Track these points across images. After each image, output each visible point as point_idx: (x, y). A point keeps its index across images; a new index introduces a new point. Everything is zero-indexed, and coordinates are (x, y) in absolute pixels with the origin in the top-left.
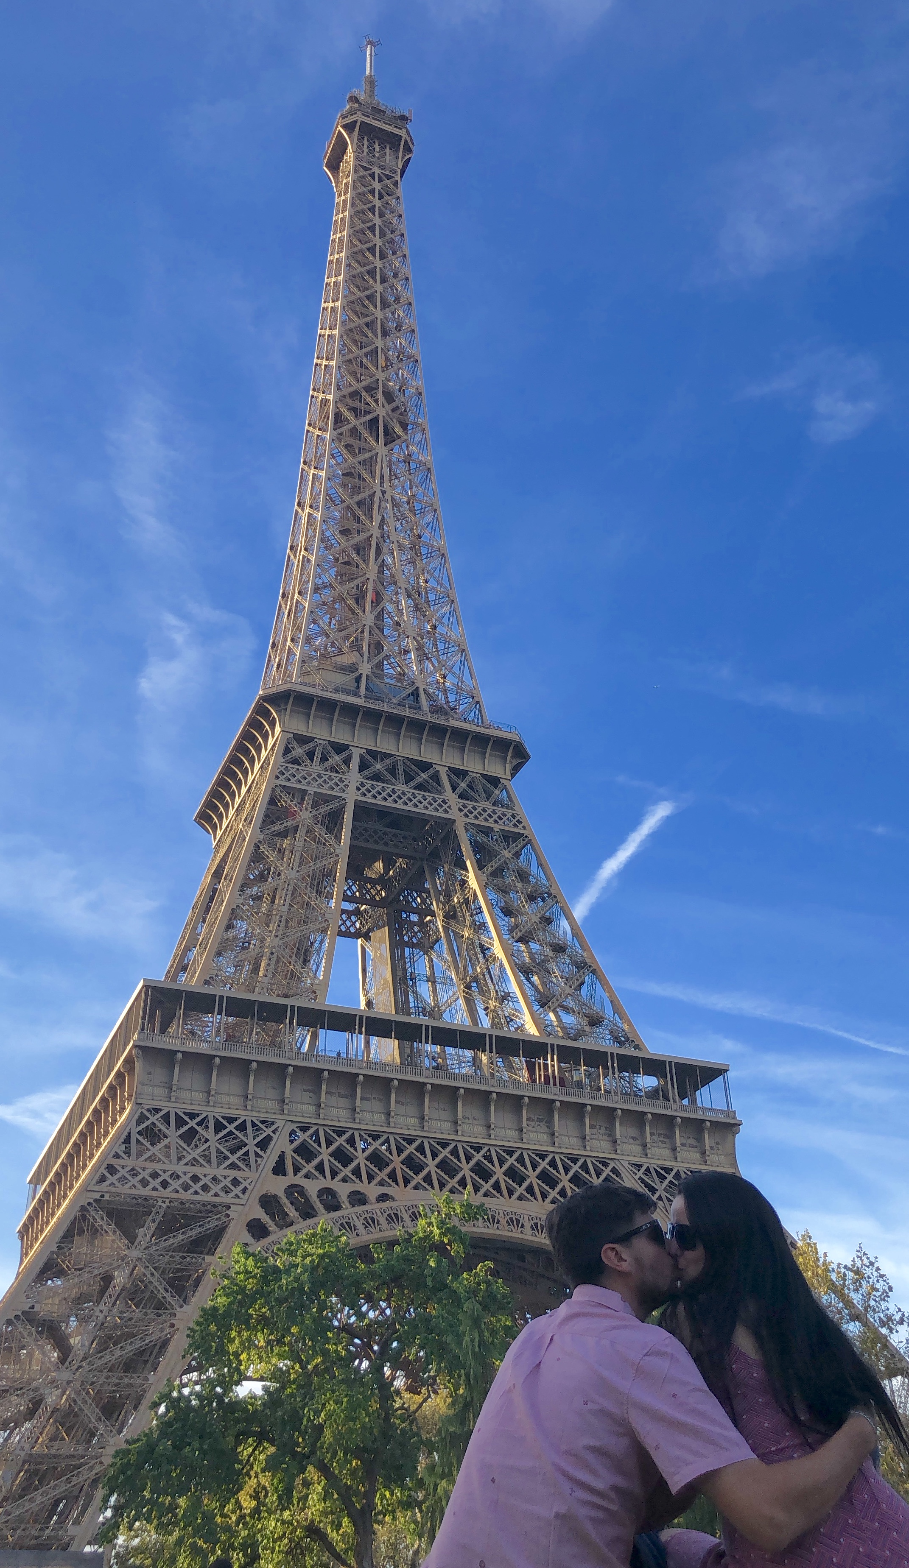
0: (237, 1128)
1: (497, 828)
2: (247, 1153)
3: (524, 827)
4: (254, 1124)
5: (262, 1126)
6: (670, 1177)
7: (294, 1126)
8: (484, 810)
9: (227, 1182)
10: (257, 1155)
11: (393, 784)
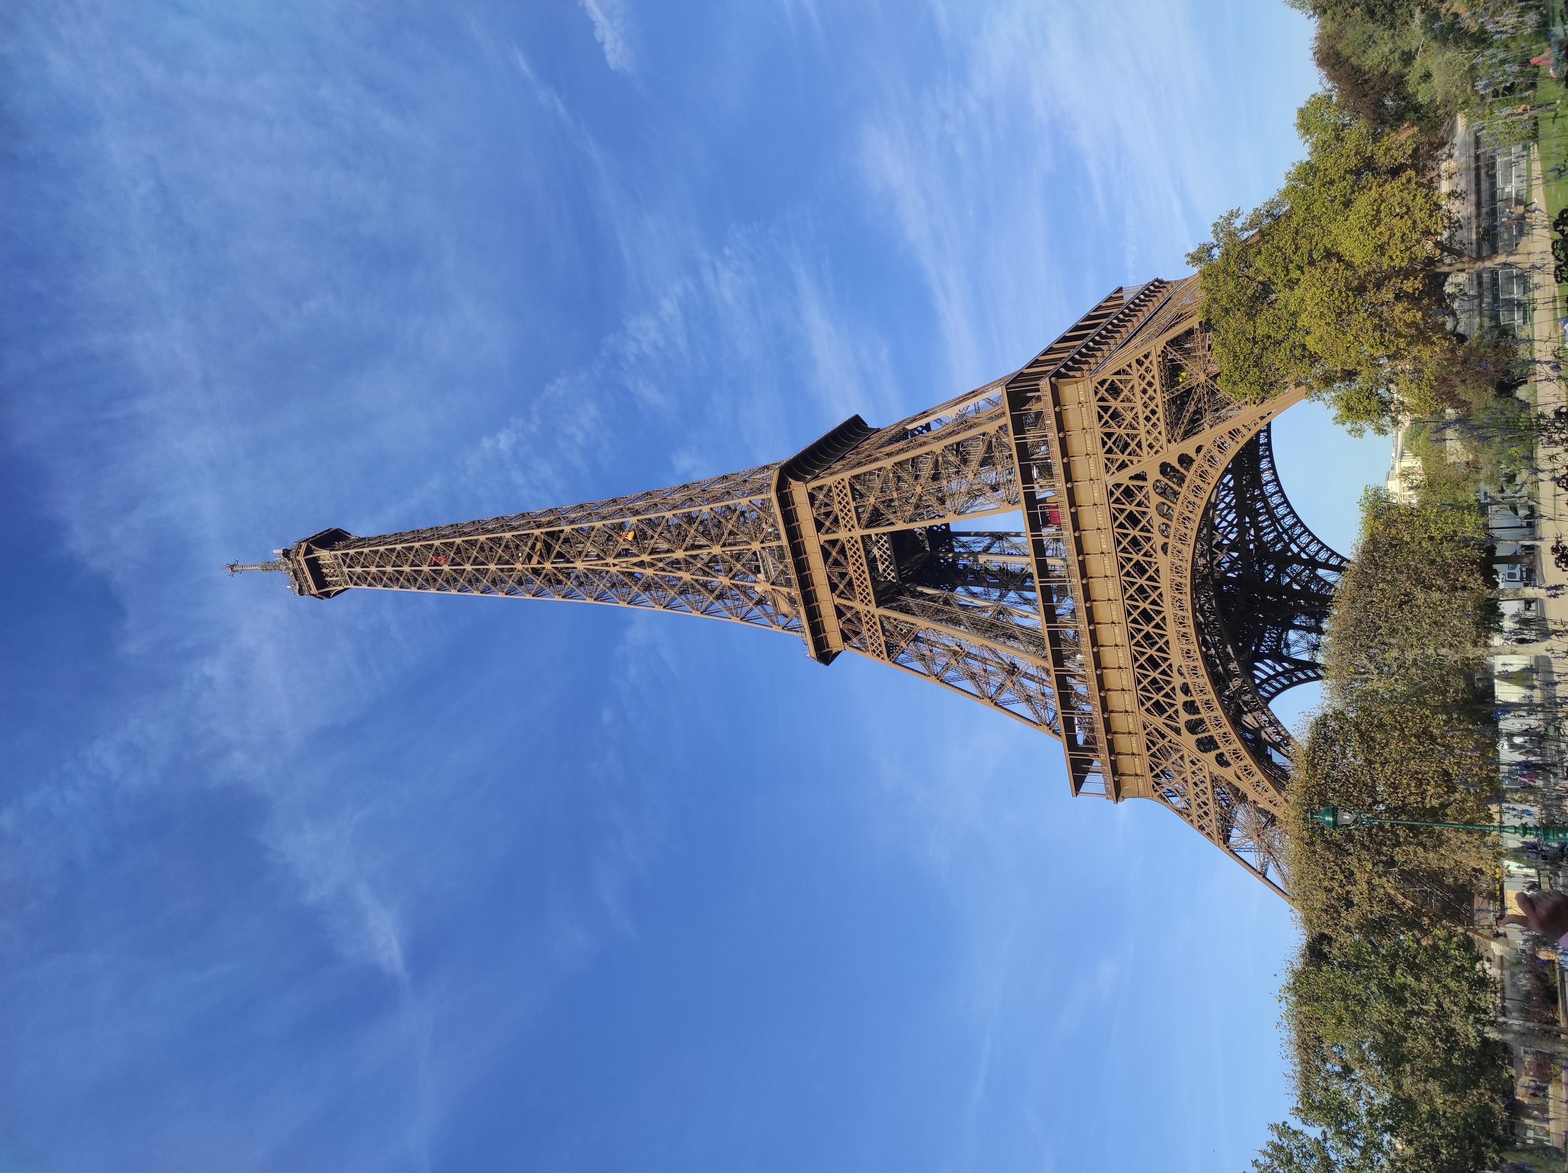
0: (1154, 745)
1: (853, 504)
2: (1171, 748)
3: (843, 480)
4: (1148, 734)
5: (1148, 730)
6: (1110, 443)
7: (1143, 709)
8: (841, 510)
9: (1195, 768)
10: (1170, 741)
11: (851, 579)
